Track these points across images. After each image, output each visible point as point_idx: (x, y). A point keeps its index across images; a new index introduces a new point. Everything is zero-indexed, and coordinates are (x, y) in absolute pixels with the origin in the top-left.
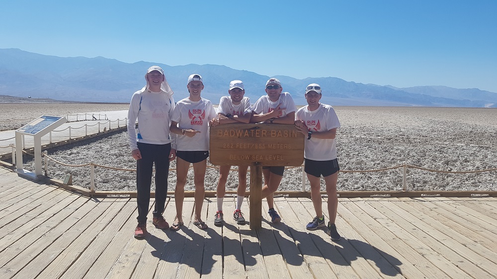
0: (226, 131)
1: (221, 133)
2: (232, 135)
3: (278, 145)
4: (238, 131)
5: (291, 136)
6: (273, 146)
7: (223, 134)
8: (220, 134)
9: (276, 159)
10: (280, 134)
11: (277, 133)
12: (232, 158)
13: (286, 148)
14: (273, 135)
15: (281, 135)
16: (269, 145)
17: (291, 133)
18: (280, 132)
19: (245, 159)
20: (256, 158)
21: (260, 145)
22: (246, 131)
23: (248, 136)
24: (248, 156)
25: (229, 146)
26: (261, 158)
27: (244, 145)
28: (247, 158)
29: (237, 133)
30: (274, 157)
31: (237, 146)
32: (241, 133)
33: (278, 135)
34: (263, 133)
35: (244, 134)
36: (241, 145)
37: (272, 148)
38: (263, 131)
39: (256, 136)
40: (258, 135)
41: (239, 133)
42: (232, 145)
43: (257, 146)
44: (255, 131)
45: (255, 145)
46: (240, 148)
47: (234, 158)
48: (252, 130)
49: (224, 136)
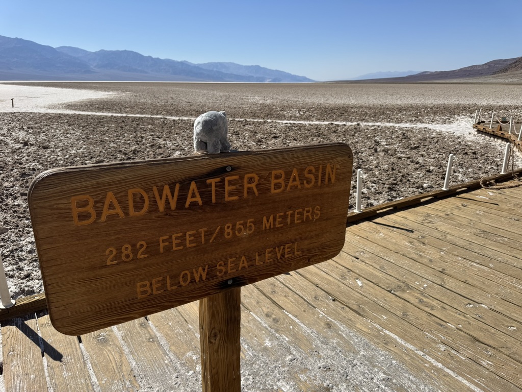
1: (89, 209)
2: (137, 208)
3: (289, 213)
4: (161, 191)
7: (99, 215)
8: (84, 216)
9: (283, 256)
10: (294, 180)
11: (287, 180)
12: (144, 292)
14: (278, 186)
15: (297, 183)
16: (265, 219)
17: (324, 174)
18: (295, 173)
20: (229, 268)
21: (239, 224)
22: (193, 185)
23: (200, 203)
24: (204, 270)
25: (129, 252)
26: (243, 263)
27: (187, 237)
28: (201, 275)
29: (157, 197)
30: (279, 253)
31: (162, 245)
32: (173, 196)
33: (291, 184)
34: (246, 186)
35: (186, 199)
36: (176, 238)
37: (272, 227)
38: (248, 178)
39: (228, 198)
40: (231, 194)
41: (167, 200)
42: (142, 246)
43: (229, 230)
44: (223, 181)
45: (222, 231)
46: (175, 248)
47: (154, 289)
48: (213, 181)
49: (103, 218)
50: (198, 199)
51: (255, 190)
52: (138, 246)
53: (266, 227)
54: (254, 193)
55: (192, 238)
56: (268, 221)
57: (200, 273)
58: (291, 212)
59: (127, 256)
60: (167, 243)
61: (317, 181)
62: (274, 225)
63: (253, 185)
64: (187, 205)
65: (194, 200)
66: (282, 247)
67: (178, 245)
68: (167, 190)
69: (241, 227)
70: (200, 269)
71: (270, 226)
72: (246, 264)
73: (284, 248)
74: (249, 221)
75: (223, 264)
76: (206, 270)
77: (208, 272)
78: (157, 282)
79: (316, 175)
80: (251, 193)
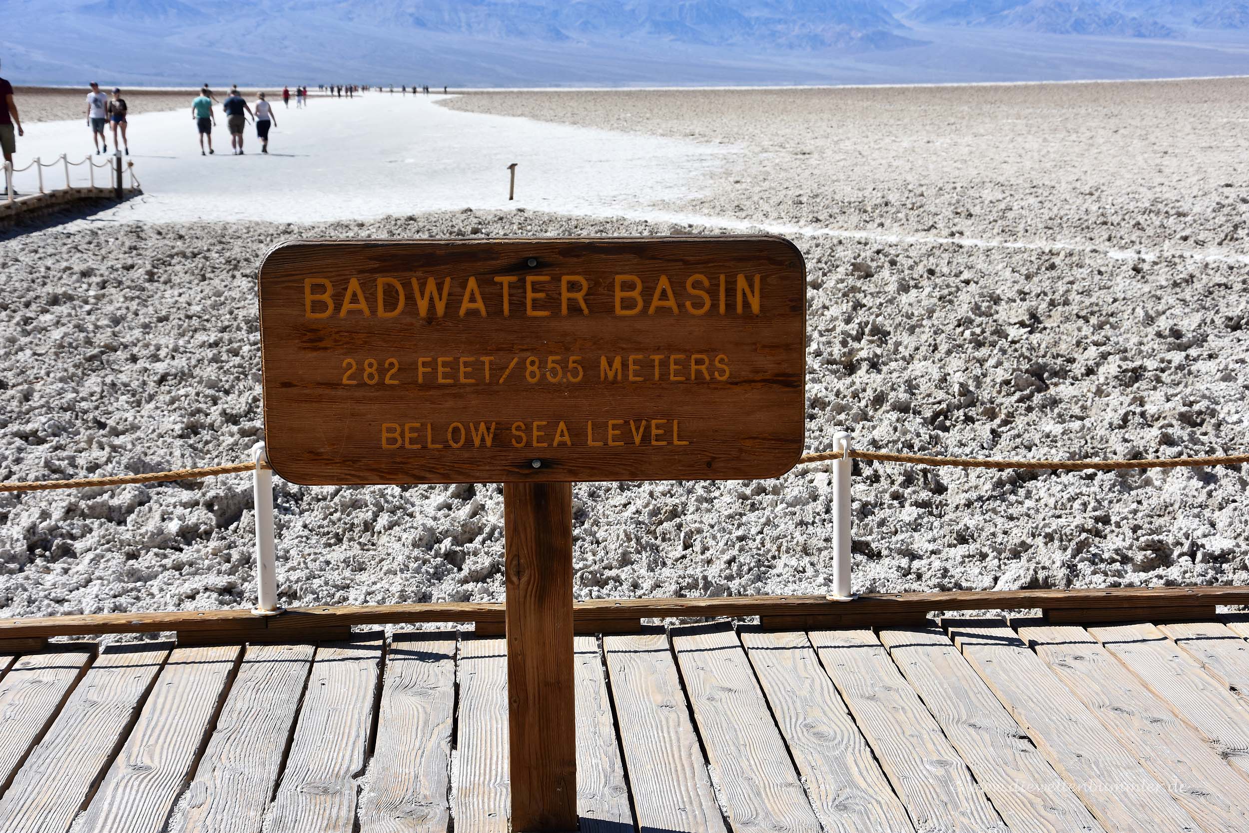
0: (354, 285)
1: (326, 297)
3: (657, 358)
4: (423, 285)
5: (730, 306)
6: (625, 365)
7: (338, 307)
8: (319, 306)
9: (646, 438)
10: (664, 295)
11: (647, 293)
13: (699, 373)
14: (628, 304)
15: (671, 303)
16: (604, 364)
17: (731, 291)
18: (664, 283)
19: (469, 442)
20: (535, 438)
21: (553, 362)
22: (472, 283)
23: (484, 313)
24: (488, 429)
25: (373, 370)
26: (562, 435)
27: (461, 365)
28: (483, 440)
29: (417, 295)
30: (637, 432)
31: (421, 370)
32: (440, 295)
33: (656, 303)
34: (565, 295)
35: (461, 302)
36: (444, 364)
37: (619, 377)
38: (569, 282)
39: (530, 312)
40: (536, 305)
41: (431, 299)
42: (392, 364)
43: (535, 368)
44: (523, 281)
45: (521, 366)
46: (441, 381)
47: (407, 440)
48: (506, 280)
49: (343, 313)
50: (480, 305)
51: (583, 305)
52: (386, 365)
53: (606, 376)
54: (581, 310)
55: (469, 369)
56: (611, 366)
57: (481, 435)
58: (661, 357)
59: (371, 376)
60: (429, 370)
61: (715, 306)
62: (624, 375)
63: (579, 296)
64: (462, 312)
65: (473, 306)
66: (644, 422)
67: (445, 376)
68: (431, 285)
69: (558, 367)
70: (482, 424)
71: (616, 377)
72: (567, 438)
73: (648, 428)
74: (572, 358)
75: (523, 427)
76: (492, 430)
77: (495, 435)
78: (412, 430)
79: (713, 293)
80: (574, 309)
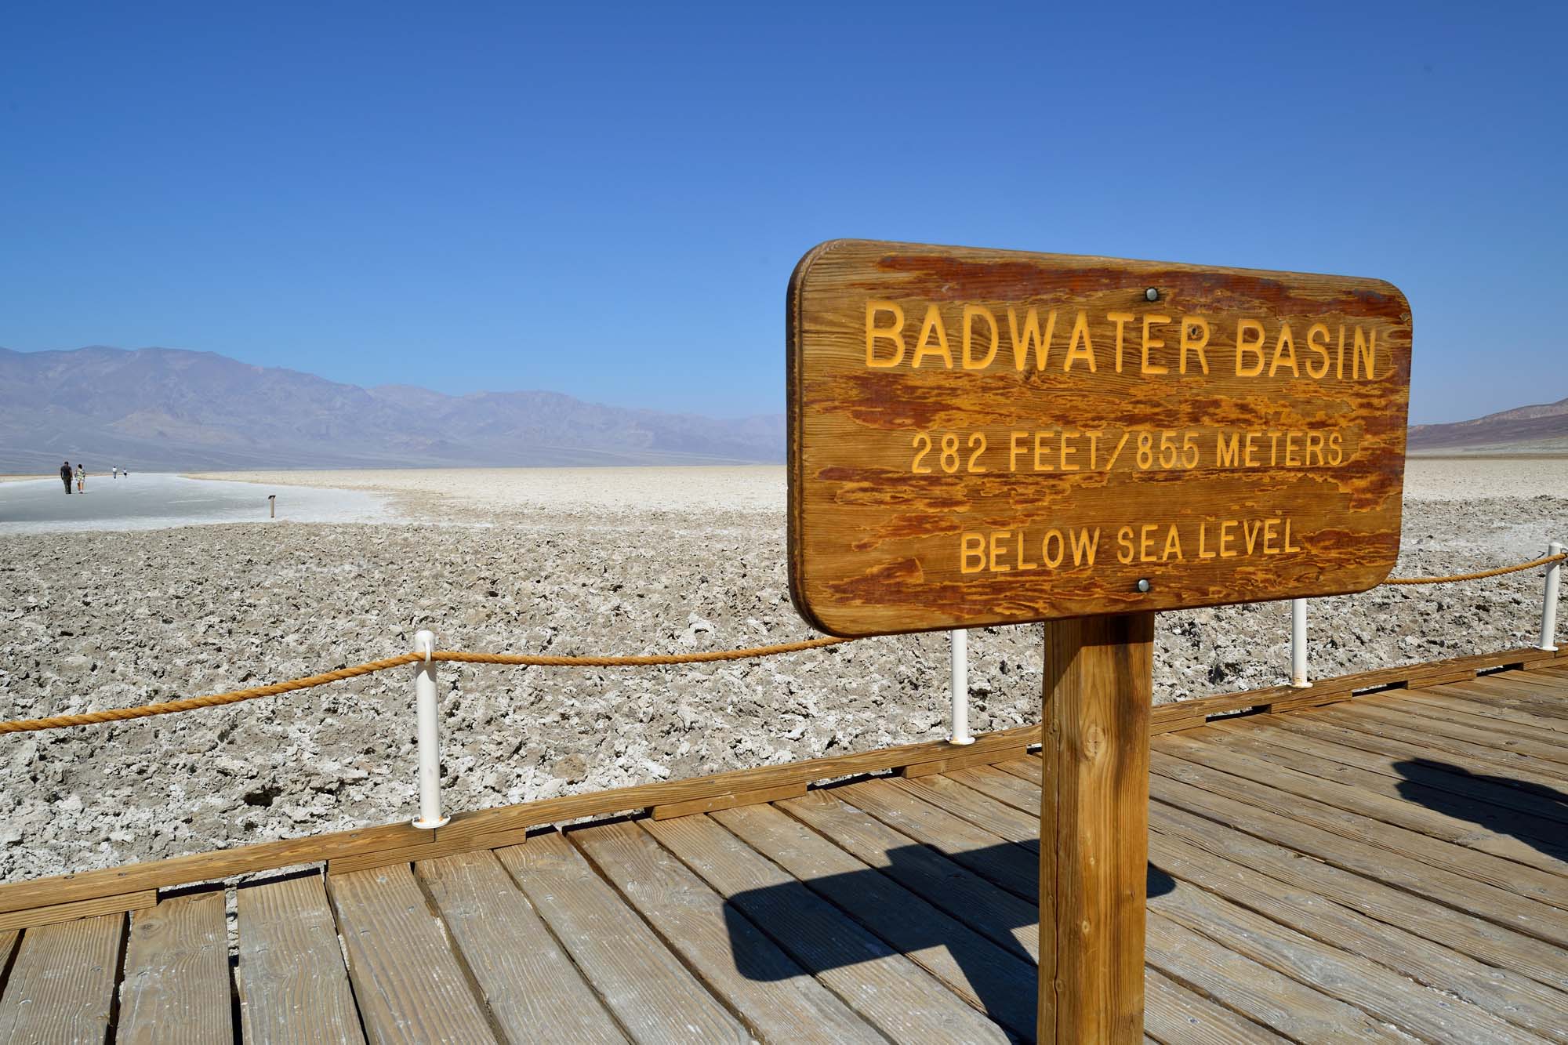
0: (933, 318)
1: (895, 333)
2: (980, 351)
3: (1274, 436)
4: (1021, 321)
5: (1348, 367)
6: (1242, 444)
7: (910, 350)
8: (885, 349)
9: (1259, 545)
10: (1285, 353)
11: (1269, 346)
12: (973, 561)
13: (1314, 455)
14: (1249, 361)
15: (1291, 362)
16: (1221, 443)
17: (1348, 348)
18: (1285, 335)
19: (1069, 557)
20: (1143, 549)
21: (1169, 439)
22: (1081, 324)
23: (1093, 365)
24: (1091, 538)
25: (953, 451)
26: (1173, 545)
27: (1063, 444)
28: (1084, 555)
29: (1014, 334)
30: (1250, 536)
31: (1015, 451)
32: (1042, 335)
33: (1277, 359)
34: (1185, 345)
35: (1066, 347)
36: (1043, 442)
37: (1236, 464)
38: (1190, 327)
39: (1145, 367)
40: (1152, 358)
41: (1031, 342)
42: (977, 442)
43: (1147, 448)
44: (1140, 320)
45: (1132, 447)
46: (1038, 467)
47: (993, 559)
48: (1120, 319)
49: (916, 364)
50: (1088, 355)
51: (1203, 361)
52: (971, 444)
53: (1223, 462)
54: (1200, 366)
55: (1073, 450)
56: (1228, 446)
57: (1082, 548)
58: (1279, 434)
59: (950, 460)
61: (1333, 367)
62: (1242, 460)
63: (1200, 347)
64: (1067, 369)
65: (1081, 356)
66: (1258, 524)
67: (1043, 459)
68: (1032, 324)
69: (1173, 447)
70: (1084, 532)
71: (1232, 461)
72: (1177, 549)
73: (1261, 530)
74: (1187, 435)
75: (1131, 535)
76: (1096, 540)
77: (1099, 546)
78: (1000, 543)
79: (1331, 349)
80: (1194, 365)
